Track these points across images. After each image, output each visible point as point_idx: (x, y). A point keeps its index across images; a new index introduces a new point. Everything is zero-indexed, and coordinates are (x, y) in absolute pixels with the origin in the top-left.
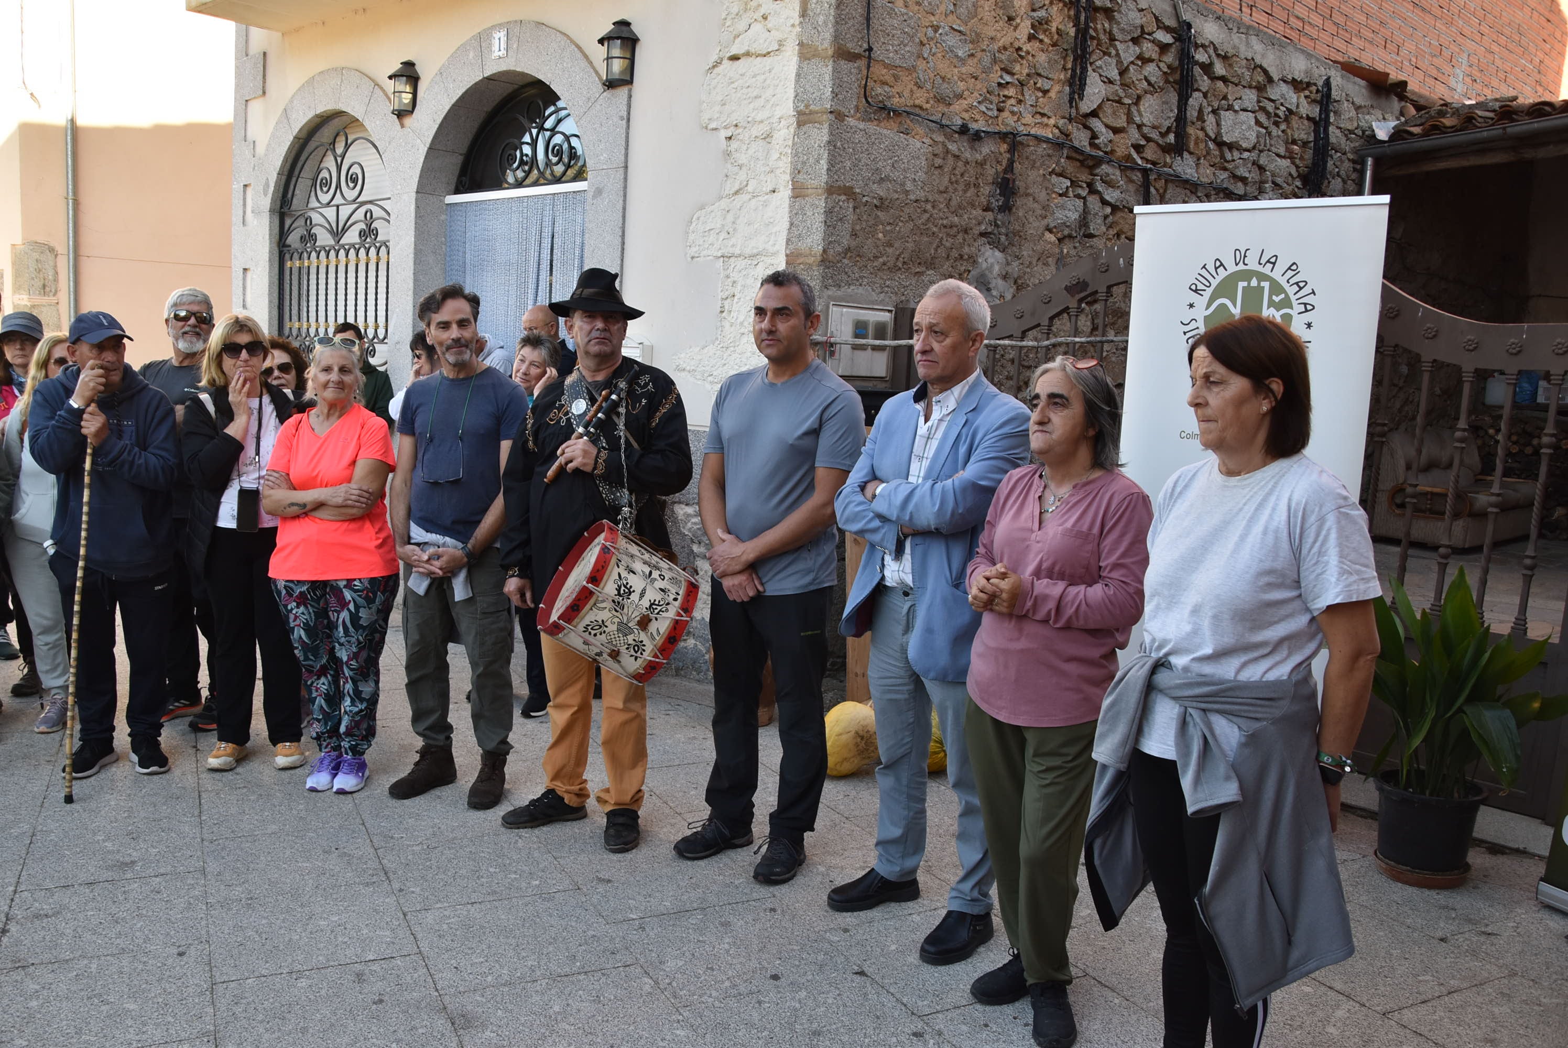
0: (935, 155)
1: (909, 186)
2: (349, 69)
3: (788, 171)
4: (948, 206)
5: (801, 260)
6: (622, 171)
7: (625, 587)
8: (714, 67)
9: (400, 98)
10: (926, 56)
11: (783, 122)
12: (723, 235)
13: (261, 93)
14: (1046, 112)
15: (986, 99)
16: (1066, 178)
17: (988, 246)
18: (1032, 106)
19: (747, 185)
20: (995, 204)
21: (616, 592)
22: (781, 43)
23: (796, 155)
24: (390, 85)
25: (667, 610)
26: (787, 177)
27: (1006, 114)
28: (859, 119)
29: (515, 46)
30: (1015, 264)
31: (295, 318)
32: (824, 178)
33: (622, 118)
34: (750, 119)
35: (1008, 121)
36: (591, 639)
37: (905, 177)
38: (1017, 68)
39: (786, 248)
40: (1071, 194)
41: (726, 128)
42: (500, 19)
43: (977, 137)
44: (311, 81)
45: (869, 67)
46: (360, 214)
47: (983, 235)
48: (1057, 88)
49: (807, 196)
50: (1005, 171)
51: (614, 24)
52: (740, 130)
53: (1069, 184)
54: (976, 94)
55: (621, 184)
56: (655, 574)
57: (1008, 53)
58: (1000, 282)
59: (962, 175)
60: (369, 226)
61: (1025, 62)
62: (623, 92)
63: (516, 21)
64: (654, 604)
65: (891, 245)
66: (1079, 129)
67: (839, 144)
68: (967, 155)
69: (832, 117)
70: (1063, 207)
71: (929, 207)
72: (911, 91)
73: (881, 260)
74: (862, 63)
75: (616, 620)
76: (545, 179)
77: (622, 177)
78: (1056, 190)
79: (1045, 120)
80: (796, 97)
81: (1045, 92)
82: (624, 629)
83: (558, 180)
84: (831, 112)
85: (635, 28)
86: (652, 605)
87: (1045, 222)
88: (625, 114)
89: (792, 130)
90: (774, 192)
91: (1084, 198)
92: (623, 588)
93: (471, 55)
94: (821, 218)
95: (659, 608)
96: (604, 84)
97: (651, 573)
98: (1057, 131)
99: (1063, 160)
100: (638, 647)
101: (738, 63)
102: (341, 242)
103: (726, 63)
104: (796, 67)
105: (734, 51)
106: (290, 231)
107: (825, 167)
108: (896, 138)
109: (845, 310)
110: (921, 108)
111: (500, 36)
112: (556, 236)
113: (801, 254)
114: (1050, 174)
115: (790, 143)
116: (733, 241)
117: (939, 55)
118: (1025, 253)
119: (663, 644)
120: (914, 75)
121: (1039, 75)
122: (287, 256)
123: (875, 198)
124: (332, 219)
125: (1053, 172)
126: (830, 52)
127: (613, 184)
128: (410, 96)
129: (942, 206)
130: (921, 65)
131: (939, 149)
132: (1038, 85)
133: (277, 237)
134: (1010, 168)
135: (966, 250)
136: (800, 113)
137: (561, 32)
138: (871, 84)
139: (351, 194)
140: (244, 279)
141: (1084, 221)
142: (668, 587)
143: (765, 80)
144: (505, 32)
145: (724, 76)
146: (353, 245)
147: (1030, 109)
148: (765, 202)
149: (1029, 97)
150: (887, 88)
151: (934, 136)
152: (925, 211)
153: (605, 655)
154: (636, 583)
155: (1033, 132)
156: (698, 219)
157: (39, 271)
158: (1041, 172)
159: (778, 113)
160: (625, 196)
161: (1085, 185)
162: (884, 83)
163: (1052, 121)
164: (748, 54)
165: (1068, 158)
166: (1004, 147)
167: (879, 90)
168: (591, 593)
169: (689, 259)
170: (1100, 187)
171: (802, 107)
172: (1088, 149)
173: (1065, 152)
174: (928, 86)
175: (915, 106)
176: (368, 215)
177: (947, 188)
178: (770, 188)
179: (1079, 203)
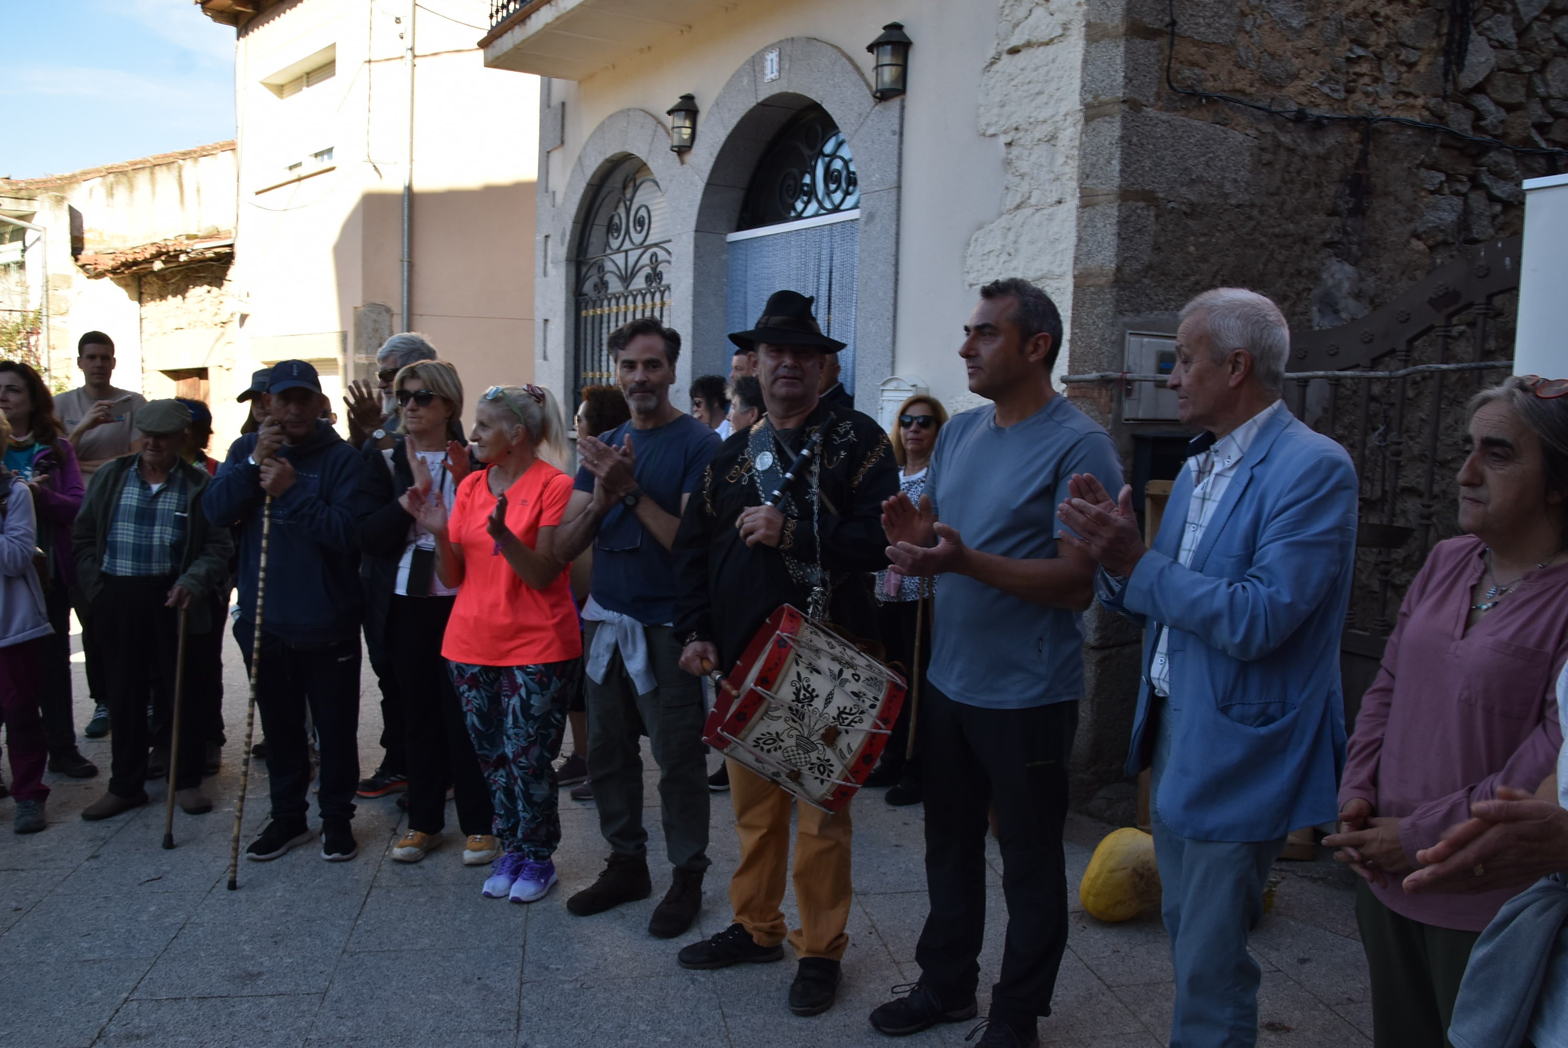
0: (1263, 149)
1: (1228, 187)
2: (635, 110)
3: (1075, 177)
4: (1280, 210)
5: (1091, 282)
6: (894, 192)
7: (806, 690)
8: (992, 64)
9: (680, 134)
10: (1248, 28)
11: (1070, 119)
12: (1004, 257)
13: (559, 143)
14: (1411, 89)
15: (1329, 79)
16: (1440, 171)
17: (1334, 259)
18: (1392, 84)
19: (1029, 198)
20: (1343, 207)
21: (794, 697)
22: (1065, 27)
23: (1083, 156)
24: (669, 121)
25: (861, 721)
26: (1074, 184)
27: (1357, 96)
28: (1160, 109)
29: (787, 66)
30: (1371, 279)
31: (589, 367)
32: (1117, 181)
33: (894, 133)
34: (1031, 120)
35: (1360, 103)
36: (764, 755)
37: (1224, 178)
38: (1373, 38)
39: (1074, 268)
40: (1446, 191)
41: (1005, 132)
42: (773, 39)
43: (1318, 126)
44: (601, 127)
45: (1172, 45)
46: (647, 257)
47: (1328, 244)
48: (1427, 59)
49: (1097, 204)
50: (1357, 166)
51: (885, 28)
52: (1020, 134)
53: (1443, 178)
54: (1316, 73)
55: (894, 206)
56: (847, 674)
57: (1360, 20)
58: (1351, 302)
59: (1299, 172)
60: (654, 269)
61: (1383, 30)
62: (895, 103)
63: (787, 40)
64: (843, 712)
65: (1204, 260)
66: (1457, 109)
67: (1135, 140)
68: (1306, 147)
69: (1125, 107)
70: (1435, 208)
71: (1255, 212)
72: (1230, 73)
73: (1193, 279)
74: (1164, 41)
75: (794, 733)
76: (825, 209)
77: (895, 198)
78: (1427, 186)
79: (1411, 100)
80: (1083, 87)
81: (1411, 66)
82: (804, 744)
83: (836, 209)
84: (1124, 102)
85: (909, 32)
86: (841, 713)
87: (1411, 226)
88: (896, 127)
89: (1079, 127)
90: (1060, 202)
91: (1465, 195)
92: (803, 692)
93: (745, 80)
94: (1113, 229)
95: (851, 718)
96: (875, 97)
97: (841, 672)
98: (1426, 113)
99: (1435, 149)
100: (824, 767)
101: (1017, 56)
102: (631, 288)
103: (1005, 58)
104: (1083, 52)
105: (1014, 42)
106: (585, 279)
107: (1118, 168)
108: (1211, 130)
109: (1146, 340)
110: (1243, 92)
111: (772, 57)
112: (834, 270)
113: (1090, 275)
114: (1418, 167)
115: (1077, 143)
116: (1014, 264)
117: (1266, 27)
118: (1384, 266)
119: (857, 763)
120: (1233, 53)
121: (1403, 45)
122: (583, 305)
123: (1184, 203)
124: (622, 266)
125: (1422, 165)
126: (1122, 30)
127: (885, 208)
128: (689, 131)
129: (1272, 211)
130: (1242, 40)
131: (1268, 142)
132: (1401, 58)
133: (573, 287)
134: (1363, 161)
135: (1306, 264)
136: (1087, 107)
137: (833, 46)
138: (1175, 65)
139: (637, 238)
140: (545, 330)
141: (1464, 222)
142: (863, 690)
143: (1048, 72)
144: (777, 53)
145: (1003, 73)
146: (640, 291)
147: (1391, 88)
148: (1049, 215)
149: (1389, 74)
150: (1197, 71)
151: (1261, 127)
152: (1250, 218)
153: (783, 776)
154: (821, 685)
155: (1394, 115)
156: (976, 240)
157: (376, 330)
158: (1406, 165)
159: (1063, 109)
160: (898, 220)
161: (1465, 179)
162: (1194, 64)
163: (1420, 101)
164: (1029, 45)
165: (1443, 146)
166: (1355, 136)
167: (1187, 73)
168: (760, 699)
169: (967, 287)
170: (1486, 180)
171: (1090, 99)
172: (1470, 133)
173: (1438, 139)
174: (1252, 65)
175: (1236, 91)
176: (654, 259)
177: (1279, 188)
178: (1055, 199)
179: (1458, 202)
